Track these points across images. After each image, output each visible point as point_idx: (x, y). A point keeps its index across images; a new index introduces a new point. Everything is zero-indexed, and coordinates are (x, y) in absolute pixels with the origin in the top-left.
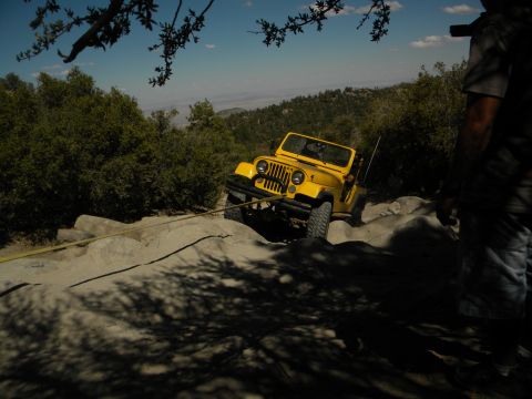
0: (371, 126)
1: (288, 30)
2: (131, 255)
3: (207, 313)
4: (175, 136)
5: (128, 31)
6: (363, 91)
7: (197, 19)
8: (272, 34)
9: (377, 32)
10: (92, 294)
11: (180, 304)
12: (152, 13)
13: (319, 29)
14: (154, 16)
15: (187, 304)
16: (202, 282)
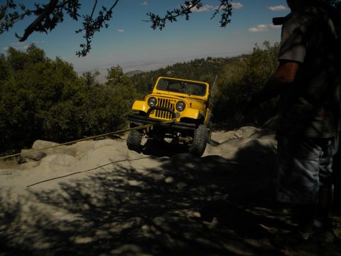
0: (223, 82)
1: (167, 20)
2: (69, 166)
3: (118, 202)
4: (98, 89)
5: (62, 20)
6: (219, 59)
7: (108, 13)
8: (156, 22)
9: (224, 21)
10: (43, 192)
11: (101, 197)
12: (78, 10)
13: (187, 19)
14: (79, 11)
15: (105, 197)
16: (115, 182)
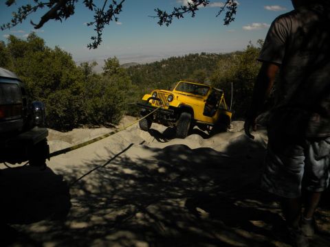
0: (217, 77)
1: (174, 16)
4: (95, 79)
6: (212, 55)
7: (118, 6)
8: (164, 18)
9: (228, 19)
11: (96, 184)
13: (193, 16)
15: (100, 184)
16: (110, 170)
